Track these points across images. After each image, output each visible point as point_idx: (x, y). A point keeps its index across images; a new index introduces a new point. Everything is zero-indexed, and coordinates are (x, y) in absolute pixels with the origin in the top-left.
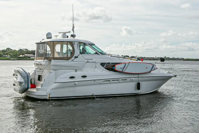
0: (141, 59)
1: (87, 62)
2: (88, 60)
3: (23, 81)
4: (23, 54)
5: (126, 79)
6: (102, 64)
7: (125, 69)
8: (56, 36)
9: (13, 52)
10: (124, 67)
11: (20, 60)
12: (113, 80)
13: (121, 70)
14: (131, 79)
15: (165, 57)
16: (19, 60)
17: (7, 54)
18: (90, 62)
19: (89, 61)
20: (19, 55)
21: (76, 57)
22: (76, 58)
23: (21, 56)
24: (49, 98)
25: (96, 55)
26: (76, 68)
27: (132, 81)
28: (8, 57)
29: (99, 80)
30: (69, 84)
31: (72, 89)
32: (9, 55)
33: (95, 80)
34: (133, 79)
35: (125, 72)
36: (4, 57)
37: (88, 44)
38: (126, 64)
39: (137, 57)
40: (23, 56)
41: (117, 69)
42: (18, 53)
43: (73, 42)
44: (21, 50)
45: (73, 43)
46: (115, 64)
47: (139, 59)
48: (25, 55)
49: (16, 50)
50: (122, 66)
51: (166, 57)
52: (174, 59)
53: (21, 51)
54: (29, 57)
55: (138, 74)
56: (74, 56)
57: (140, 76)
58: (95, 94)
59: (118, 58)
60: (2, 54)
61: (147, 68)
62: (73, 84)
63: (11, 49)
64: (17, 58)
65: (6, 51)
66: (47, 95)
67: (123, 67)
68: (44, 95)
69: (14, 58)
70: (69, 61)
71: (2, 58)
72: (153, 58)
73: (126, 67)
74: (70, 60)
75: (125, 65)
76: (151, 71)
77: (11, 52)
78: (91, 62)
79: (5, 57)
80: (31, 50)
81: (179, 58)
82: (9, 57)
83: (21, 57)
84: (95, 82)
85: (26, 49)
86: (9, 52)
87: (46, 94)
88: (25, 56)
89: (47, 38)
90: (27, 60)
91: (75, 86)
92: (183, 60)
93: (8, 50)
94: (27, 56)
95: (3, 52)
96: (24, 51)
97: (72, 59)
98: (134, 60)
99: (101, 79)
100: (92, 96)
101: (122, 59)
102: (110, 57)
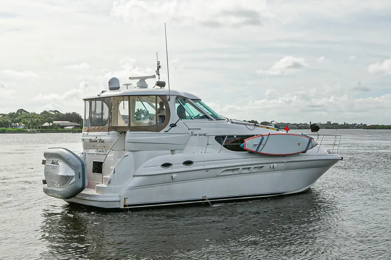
1: (191, 135)
2: (192, 131)
3: (74, 175)
4: (50, 119)
5: (262, 167)
6: (219, 139)
7: (261, 146)
8: (127, 85)
9: (31, 117)
10: (260, 144)
11: (45, 132)
13: (254, 149)
14: (272, 165)
15: (328, 122)
16: (42, 132)
17: (19, 121)
18: (196, 135)
19: (195, 132)
20: (43, 123)
21: (173, 126)
22: (173, 128)
23: (46, 124)
24: (125, 206)
25: (206, 120)
26: (173, 147)
27: (273, 169)
28: (21, 128)
29: (215, 168)
31: (165, 187)
32: (23, 123)
33: (207, 170)
34: (275, 165)
35: (262, 152)
36: (12, 127)
37: (192, 99)
38: (264, 137)
39: (273, 123)
40: (51, 124)
41: (247, 147)
42: (39, 118)
43: (167, 96)
44: (45, 112)
45: (168, 99)
46: (242, 138)
48: (54, 122)
49: (37, 113)
50: (256, 141)
51: (330, 122)
52: (346, 126)
53: (46, 116)
54: (62, 127)
55: (283, 156)
56: (169, 124)
58: (209, 196)
59: (244, 126)
60: (10, 121)
61: (299, 144)
62: (168, 177)
63: (26, 111)
64: (39, 128)
65: (17, 114)
66: (119, 201)
67: (258, 143)
68: (114, 201)
69: (33, 128)
71: (10, 129)
72: (304, 124)
73: (263, 142)
74: (162, 131)
75: (263, 139)
76: (307, 149)
77: (27, 117)
78: (198, 135)
79: (15, 126)
80: (64, 113)
81: (356, 124)
82: (23, 127)
83: (46, 127)
84: (209, 173)
85: (55, 111)
86: (23, 118)
87: (118, 199)
88: (54, 124)
89: (111, 89)
90: (58, 132)
91: (173, 181)
92: (365, 127)
93: (21, 113)
94: (59, 125)
95: (10, 117)
96: (52, 116)
97: (166, 129)
98: (273, 129)
99: (219, 168)
100: (202, 200)
101: (252, 127)
102: (229, 123)
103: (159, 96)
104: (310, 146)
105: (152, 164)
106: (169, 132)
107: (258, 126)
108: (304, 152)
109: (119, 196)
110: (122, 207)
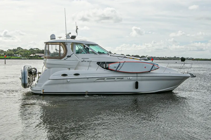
0: (151, 59)
1: (82, 61)
2: (84, 59)
4: (34, 53)
5: (122, 78)
6: (98, 63)
8: (60, 37)
9: (24, 51)
11: (31, 59)
12: (107, 79)
13: (115, 69)
14: (129, 78)
15: (175, 57)
16: (30, 59)
17: (18, 53)
18: (86, 61)
19: (85, 60)
20: (30, 55)
21: (69, 57)
23: (32, 55)
24: (43, 93)
25: (93, 54)
27: (130, 80)
28: (19, 57)
29: (92, 78)
30: (62, 81)
31: (65, 85)
32: (20, 54)
33: (88, 78)
34: (131, 78)
35: (120, 70)
36: (14, 56)
37: (86, 44)
39: (147, 57)
40: (34, 55)
42: (29, 52)
44: (31, 49)
45: (66, 44)
47: (149, 59)
48: (36, 54)
49: (27, 49)
53: (32, 51)
54: (40, 57)
55: (137, 73)
57: (138, 75)
59: (117, 57)
60: (13, 53)
62: (65, 81)
63: (22, 48)
64: (28, 57)
65: (17, 50)
66: (41, 90)
67: (117, 66)
68: (38, 90)
69: (25, 57)
73: (121, 66)
74: (63, 59)
75: (120, 64)
76: (151, 70)
77: (22, 51)
79: (16, 56)
80: (41, 50)
81: (188, 58)
82: (20, 56)
83: (32, 57)
84: (88, 80)
85: (37, 49)
86: (20, 52)
88: (36, 55)
90: (38, 59)
91: (68, 83)
93: (19, 49)
94: (38, 56)
95: (13, 51)
96: (35, 51)
97: (65, 58)
98: (138, 59)
99: (95, 78)
100: (85, 93)
101: (122, 58)
102: (109, 56)
103: (62, 42)
104: (153, 68)
105: (57, 74)
106: (67, 59)
107: (127, 57)
108: (149, 72)
109: (41, 88)
110: (42, 93)
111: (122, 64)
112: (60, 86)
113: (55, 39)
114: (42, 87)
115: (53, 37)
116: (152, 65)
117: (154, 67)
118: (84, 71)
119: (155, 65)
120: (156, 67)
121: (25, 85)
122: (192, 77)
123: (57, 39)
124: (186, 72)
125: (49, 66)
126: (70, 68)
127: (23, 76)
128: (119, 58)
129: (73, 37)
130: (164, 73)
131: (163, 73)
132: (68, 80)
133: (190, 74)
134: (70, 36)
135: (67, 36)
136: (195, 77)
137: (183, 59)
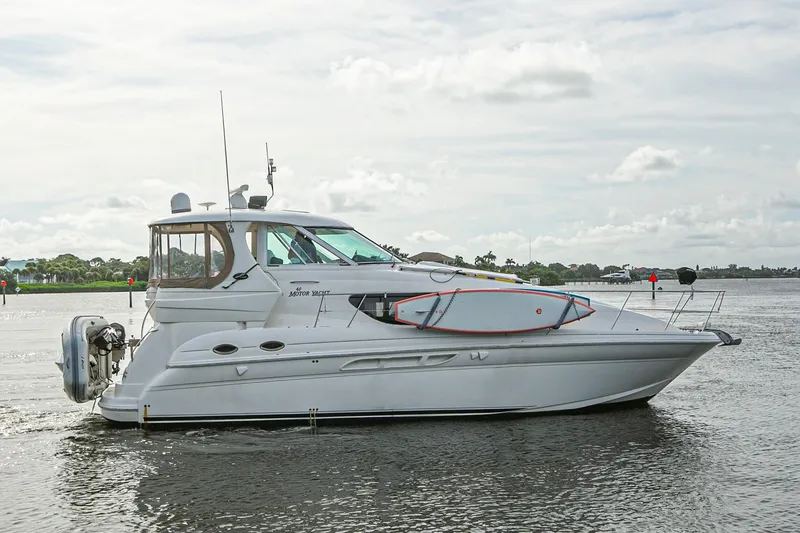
1: (293, 294)
2: (299, 286)
5: (453, 355)
6: (355, 299)
7: (436, 316)
8: (208, 205)
10: (433, 310)
13: (420, 321)
14: (475, 353)
18: (308, 293)
19: (305, 288)
21: (240, 277)
22: (240, 281)
24: (146, 419)
27: (480, 362)
29: (333, 357)
30: (217, 372)
31: (227, 389)
33: (315, 359)
34: (483, 353)
35: (438, 326)
37: (305, 227)
38: (442, 297)
39: (626, 268)
41: (400, 317)
43: (229, 224)
45: (228, 228)
47: (635, 275)
50: (425, 304)
55: (506, 334)
56: (235, 271)
57: (513, 341)
61: (539, 311)
62: (229, 371)
66: (137, 410)
67: (427, 309)
68: (127, 410)
70: (213, 289)
73: (441, 307)
74: (218, 288)
75: (438, 300)
76: (561, 322)
78: (311, 293)
84: (318, 365)
87: (134, 406)
91: (239, 378)
97: (226, 283)
98: (507, 280)
99: (343, 356)
100: (308, 415)
101: (449, 277)
102: (396, 271)
103: (212, 223)
104: (571, 314)
105: (197, 347)
106: (232, 288)
107: (464, 274)
108: (555, 327)
109: (138, 402)
110: (141, 421)
111: (445, 300)
112: (211, 389)
113: (189, 210)
114: (141, 398)
115: (180, 202)
116: (565, 303)
117: (572, 309)
118: (300, 331)
119: (576, 299)
120: (581, 309)
121: (77, 392)
122: (726, 344)
123: (197, 210)
124: (701, 323)
125: (167, 317)
126: (245, 323)
127: (70, 355)
128: (434, 276)
129: (258, 202)
130: (615, 330)
131: (609, 330)
132: (241, 368)
133: (719, 333)
134: (247, 196)
135: (236, 198)
136: (738, 342)
137: (686, 276)
